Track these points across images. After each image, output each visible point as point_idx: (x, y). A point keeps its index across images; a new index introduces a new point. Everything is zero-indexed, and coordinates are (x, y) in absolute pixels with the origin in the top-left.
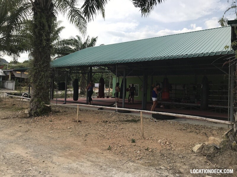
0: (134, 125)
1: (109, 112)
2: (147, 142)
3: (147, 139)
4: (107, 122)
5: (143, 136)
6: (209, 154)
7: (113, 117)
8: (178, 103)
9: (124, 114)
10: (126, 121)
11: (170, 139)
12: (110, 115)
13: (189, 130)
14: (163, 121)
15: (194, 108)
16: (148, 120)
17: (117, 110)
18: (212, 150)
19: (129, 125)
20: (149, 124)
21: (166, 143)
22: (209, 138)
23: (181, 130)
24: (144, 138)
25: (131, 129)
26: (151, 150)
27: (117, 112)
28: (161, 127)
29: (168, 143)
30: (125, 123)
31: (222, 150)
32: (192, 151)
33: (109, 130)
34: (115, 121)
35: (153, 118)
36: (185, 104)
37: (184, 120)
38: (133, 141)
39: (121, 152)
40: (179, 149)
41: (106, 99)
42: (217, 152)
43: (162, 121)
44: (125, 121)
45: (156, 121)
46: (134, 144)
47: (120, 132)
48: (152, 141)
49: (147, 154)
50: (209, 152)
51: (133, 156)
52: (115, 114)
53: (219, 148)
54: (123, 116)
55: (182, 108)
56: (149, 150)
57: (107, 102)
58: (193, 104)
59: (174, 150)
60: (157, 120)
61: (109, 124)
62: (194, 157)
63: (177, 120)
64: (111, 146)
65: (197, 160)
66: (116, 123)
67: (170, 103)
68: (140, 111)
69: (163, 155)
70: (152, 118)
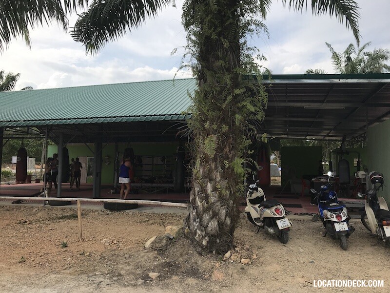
0: (72, 223)
1: (32, 207)
2: (85, 244)
3: (87, 240)
4: (26, 222)
5: (81, 236)
6: (161, 247)
7: (39, 214)
8: (149, 185)
9: (59, 207)
10: (61, 218)
11: (121, 236)
12: (34, 211)
13: (151, 222)
14: (119, 212)
15: (171, 191)
16: (96, 213)
17: (47, 202)
18: (164, 241)
19: (63, 223)
20: (97, 219)
21: (112, 242)
22: (166, 228)
23: (140, 222)
24: (82, 239)
25: (65, 229)
26: (88, 254)
27: (48, 205)
28: (114, 221)
29: (115, 242)
30: (58, 221)
31: (174, 240)
32: (145, 247)
33: (26, 235)
34: (41, 220)
35: (106, 210)
36: (159, 185)
37: (149, 208)
38: (65, 246)
39: (41, 263)
40: (129, 247)
41: (33, 184)
42: (170, 244)
43: (117, 213)
44: (58, 219)
45: (108, 214)
46: (65, 249)
47: (46, 235)
48: (94, 242)
49: (81, 260)
50: (160, 245)
51: (58, 265)
52: (43, 208)
53: (172, 238)
54: (58, 211)
55: (156, 191)
56: (86, 254)
57: (33, 190)
58: (171, 185)
59: (121, 250)
60: (111, 212)
61: (30, 226)
62: (143, 254)
63: (140, 209)
64: (25, 257)
65: (146, 257)
66: (42, 222)
67: (139, 185)
68: (77, 200)
69: (104, 258)
70: (103, 209)
